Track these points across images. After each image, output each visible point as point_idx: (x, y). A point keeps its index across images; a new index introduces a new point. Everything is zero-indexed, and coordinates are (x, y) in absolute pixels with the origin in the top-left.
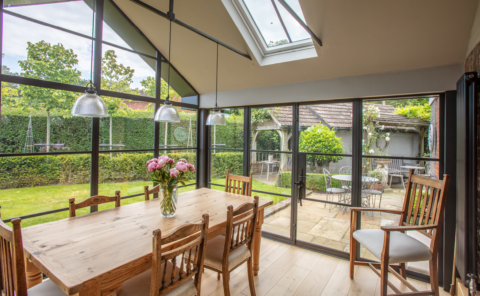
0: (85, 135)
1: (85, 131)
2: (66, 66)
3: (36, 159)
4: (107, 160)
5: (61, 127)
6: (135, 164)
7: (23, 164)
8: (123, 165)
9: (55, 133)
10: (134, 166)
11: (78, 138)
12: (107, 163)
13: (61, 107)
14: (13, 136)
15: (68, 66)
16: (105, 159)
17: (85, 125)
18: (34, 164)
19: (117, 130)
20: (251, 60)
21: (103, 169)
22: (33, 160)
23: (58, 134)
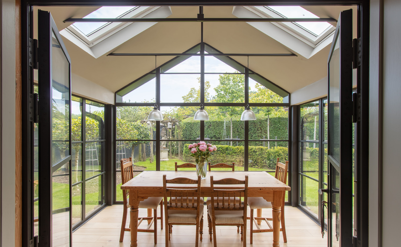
0: (255, 133)
1: (255, 130)
2: (241, 85)
3: (224, 148)
4: (264, 151)
5: (241, 128)
6: (285, 156)
7: (219, 151)
8: (276, 156)
9: (238, 132)
10: (284, 157)
11: (251, 135)
12: (264, 153)
13: (237, 114)
14: (218, 134)
15: (242, 84)
16: (263, 150)
17: (255, 125)
18: (224, 151)
19: (277, 128)
20: (297, 56)
21: (261, 158)
22: (223, 148)
23: (240, 132)
